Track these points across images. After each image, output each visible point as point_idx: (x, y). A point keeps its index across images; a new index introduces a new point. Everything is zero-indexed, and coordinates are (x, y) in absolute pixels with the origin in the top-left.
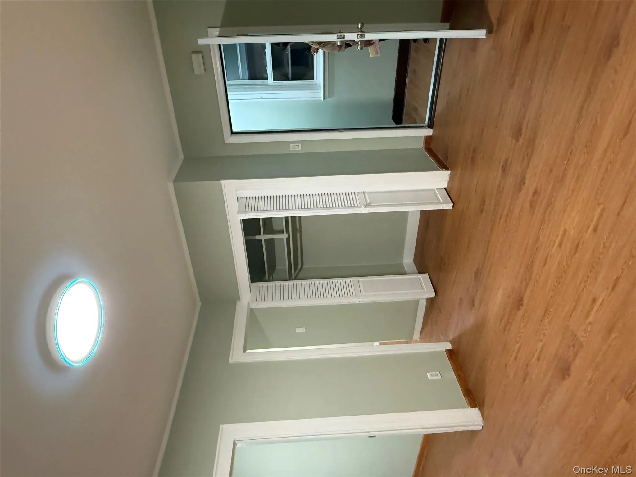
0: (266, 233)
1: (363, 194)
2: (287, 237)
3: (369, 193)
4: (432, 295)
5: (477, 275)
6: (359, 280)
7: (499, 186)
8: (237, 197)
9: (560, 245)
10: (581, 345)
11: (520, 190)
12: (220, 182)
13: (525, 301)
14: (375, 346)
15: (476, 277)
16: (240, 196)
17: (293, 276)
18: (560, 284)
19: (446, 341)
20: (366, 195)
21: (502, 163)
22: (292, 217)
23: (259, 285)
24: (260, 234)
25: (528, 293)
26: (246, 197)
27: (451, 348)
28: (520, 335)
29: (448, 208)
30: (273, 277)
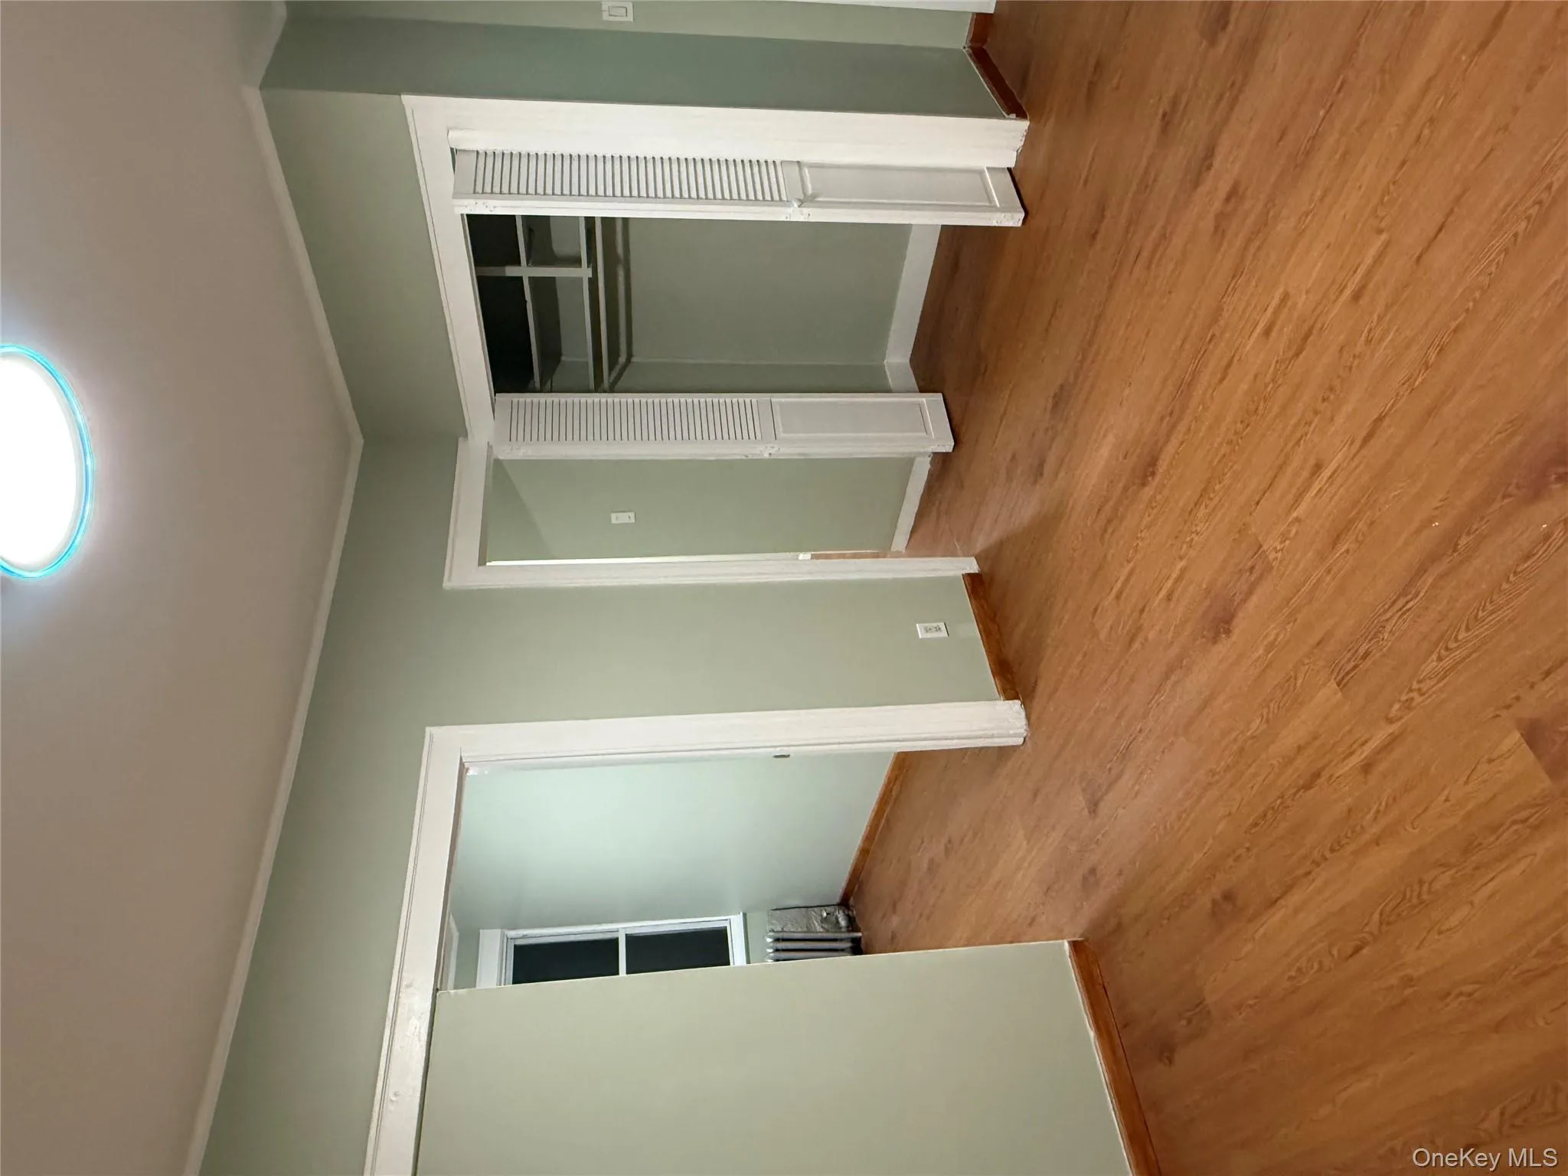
0: (533, 261)
1: (797, 168)
2: (591, 276)
3: (811, 166)
4: (948, 446)
5: (1060, 401)
6: (773, 400)
7: (1146, 172)
8: (452, 149)
9: (1267, 332)
10: (1269, 568)
11: (1196, 184)
12: (401, 102)
13: (1162, 466)
14: (802, 560)
15: (1055, 405)
16: (458, 148)
17: (606, 384)
18: (1249, 428)
19: (967, 555)
20: (806, 171)
21: (1165, 106)
22: (604, 219)
23: (515, 400)
24: (518, 263)
25: (1170, 449)
26: (478, 152)
27: (977, 572)
28: (1138, 544)
29: (1010, 224)
30: (553, 381)
